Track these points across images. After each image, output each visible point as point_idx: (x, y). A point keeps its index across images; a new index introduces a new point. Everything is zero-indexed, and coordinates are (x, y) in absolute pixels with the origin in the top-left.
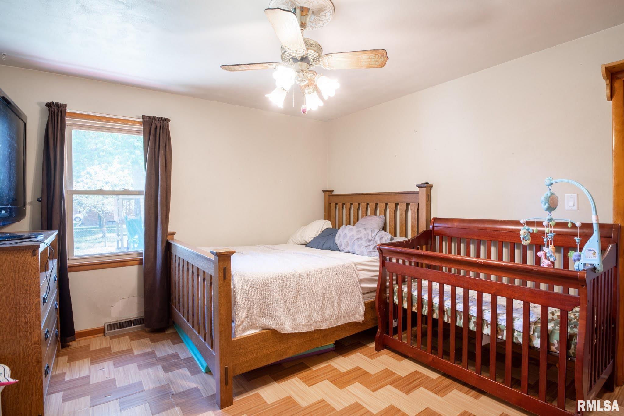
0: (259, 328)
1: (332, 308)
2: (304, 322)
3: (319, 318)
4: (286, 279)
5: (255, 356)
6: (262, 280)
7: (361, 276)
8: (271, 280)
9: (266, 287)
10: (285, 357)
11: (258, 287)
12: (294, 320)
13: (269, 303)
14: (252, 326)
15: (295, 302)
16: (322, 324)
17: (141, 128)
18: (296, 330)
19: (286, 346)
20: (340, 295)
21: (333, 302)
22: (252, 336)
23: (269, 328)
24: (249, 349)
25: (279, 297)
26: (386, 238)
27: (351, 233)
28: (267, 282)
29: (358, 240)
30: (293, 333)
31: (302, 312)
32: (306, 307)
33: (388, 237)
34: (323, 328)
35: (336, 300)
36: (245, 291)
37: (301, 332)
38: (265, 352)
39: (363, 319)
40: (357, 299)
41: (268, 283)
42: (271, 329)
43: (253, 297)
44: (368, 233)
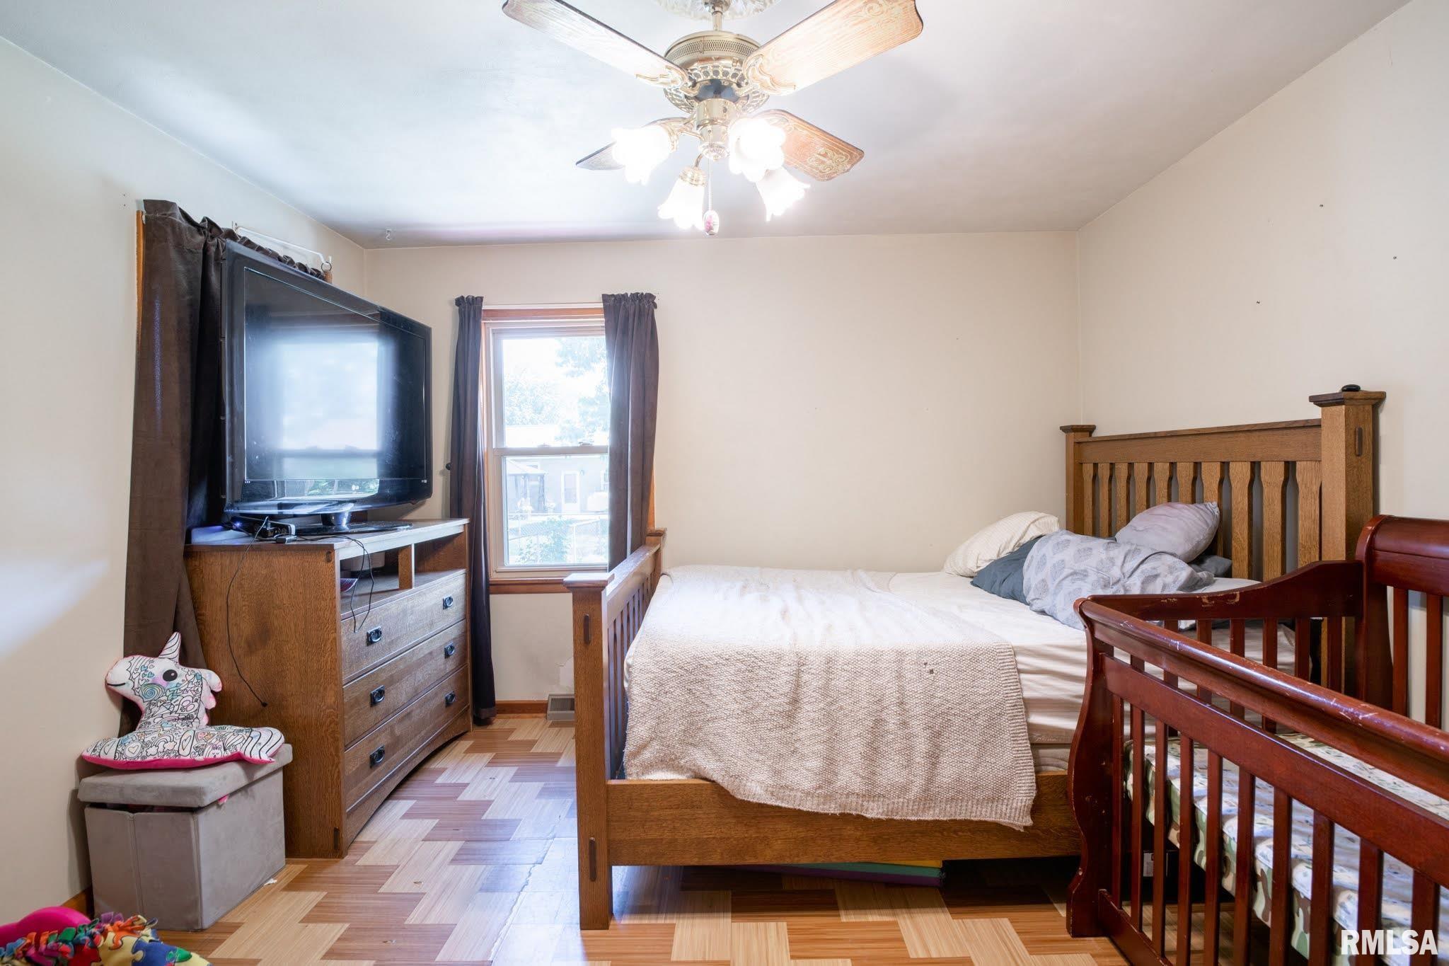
0: (685, 770)
1: (909, 764)
2: (807, 785)
3: (857, 785)
4: (760, 664)
5: (669, 836)
6: (695, 658)
7: (1031, 689)
8: (717, 660)
9: (703, 677)
10: (750, 861)
11: (682, 672)
12: (777, 773)
13: (709, 715)
14: (667, 762)
15: (782, 727)
16: (865, 803)
17: (600, 321)
18: (783, 800)
19: (752, 832)
20: (939, 734)
21: (911, 748)
22: (662, 785)
23: (707, 777)
24: (652, 814)
25: (736, 706)
26: (1169, 579)
27: (1059, 557)
28: (706, 663)
29: (1075, 577)
30: (771, 807)
31: (803, 757)
32: (814, 745)
33: (1177, 577)
34: (868, 816)
35: (922, 745)
36: (652, 676)
37: (797, 808)
38: (694, 833)
39: (1028, 821)
40: (1008, 757)
41: (707, 667)
42: (710, 781)
43: (669, 695)
44: (1112, 560)
